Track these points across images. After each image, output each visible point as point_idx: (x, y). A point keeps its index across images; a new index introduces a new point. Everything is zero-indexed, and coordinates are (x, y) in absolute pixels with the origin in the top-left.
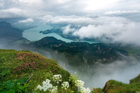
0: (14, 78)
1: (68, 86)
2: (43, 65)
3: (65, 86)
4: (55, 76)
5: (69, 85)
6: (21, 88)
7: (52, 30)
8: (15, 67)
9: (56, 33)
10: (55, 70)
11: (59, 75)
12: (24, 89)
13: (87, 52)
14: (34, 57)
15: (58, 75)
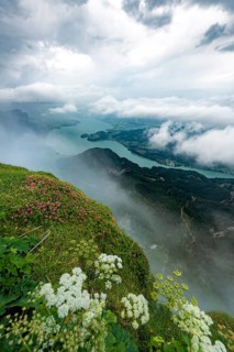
0: (9, 232)
1: (143, 314)
2: (76, 215)
3: (132, 310)
4: (104, 257)
5: (147, 314)
6: (16, 263)
7: (110, 132)
8: (17, 207)
9: (118, 140)
10: (106, 234)
11: (116, 257)
12: (24, 267)
13: (194, 199)
14: (61, 190)
15: (111, 258)
